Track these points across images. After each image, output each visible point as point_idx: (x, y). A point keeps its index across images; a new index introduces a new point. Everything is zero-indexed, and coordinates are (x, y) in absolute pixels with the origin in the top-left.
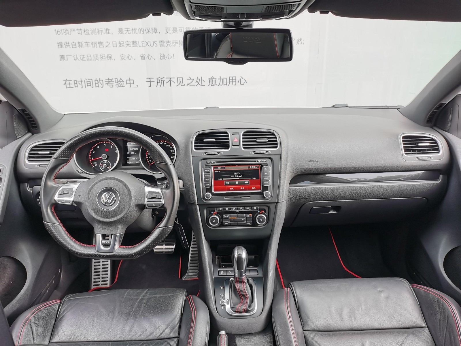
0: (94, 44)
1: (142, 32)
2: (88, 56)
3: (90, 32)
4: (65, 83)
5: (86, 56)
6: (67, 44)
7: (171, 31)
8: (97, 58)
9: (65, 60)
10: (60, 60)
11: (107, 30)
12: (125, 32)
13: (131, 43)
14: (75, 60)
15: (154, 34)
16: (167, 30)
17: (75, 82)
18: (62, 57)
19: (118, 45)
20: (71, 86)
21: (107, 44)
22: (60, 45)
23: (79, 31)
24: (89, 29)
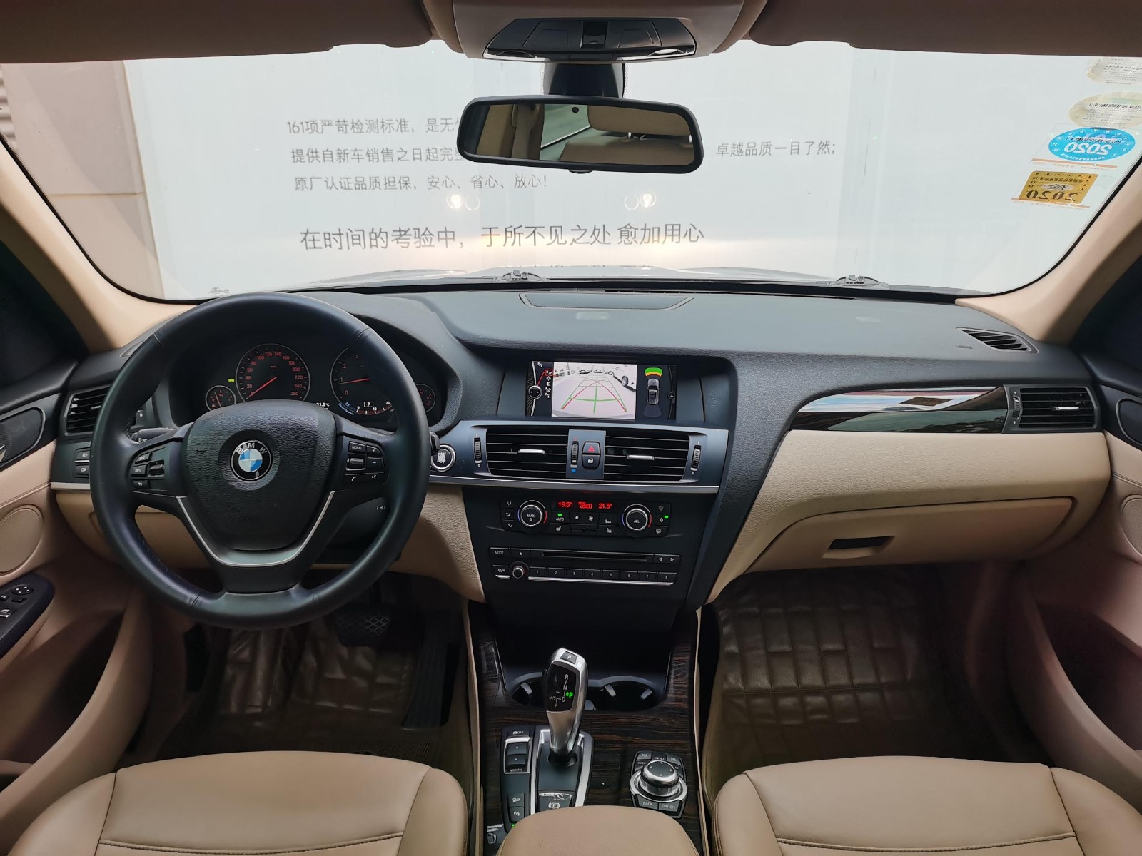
0: (372, 155)
2: (358, 179)
3: (365, 128)
4: (305, 239)
5: (352, 181)
6: (313, 154)
8: (378, 186)
9: (306, 188)
10: (297, 189)
11: (403, 123)
12: (441, 127)
13: (454, 152)
14: (328, 188)
17: (327, 236)
18: (301, 182)
19: (424, 157)
20: (317, 244)
21: (400, 155)
22: (297, 155)
23: (342, 125)
24: (363, 121)
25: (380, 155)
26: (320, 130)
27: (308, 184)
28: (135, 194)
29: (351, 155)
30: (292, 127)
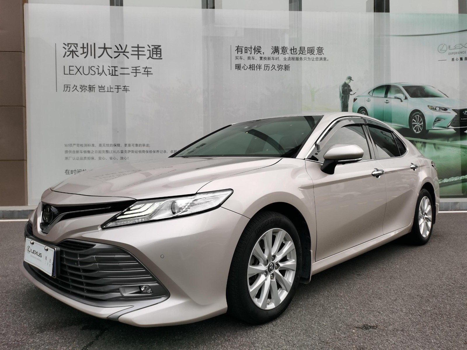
0: (85, 152)
1: (112, 146)
3: (84, 146)
4: (66, 172)
5: (80, 158)
6: (70, 152)
7: (127, 146)
8: (86, 159)
9: (68, 159)
10: (65, 160)
11: (93, 145)
12: (102, 146)
13: (105, 151)
14: (73, 159)
15: (118, 147)
16: (126, 145)
17: (72, 171)
18: (66, 158)
19: (98, 152)
20: (69, 173)
21: (92, 152)
22: (66, 152)
23: (78, 145)
24: (83, 144)
25: (87, 152)
26: (73, 146)
28: (24, 160)
30: (66, 145)
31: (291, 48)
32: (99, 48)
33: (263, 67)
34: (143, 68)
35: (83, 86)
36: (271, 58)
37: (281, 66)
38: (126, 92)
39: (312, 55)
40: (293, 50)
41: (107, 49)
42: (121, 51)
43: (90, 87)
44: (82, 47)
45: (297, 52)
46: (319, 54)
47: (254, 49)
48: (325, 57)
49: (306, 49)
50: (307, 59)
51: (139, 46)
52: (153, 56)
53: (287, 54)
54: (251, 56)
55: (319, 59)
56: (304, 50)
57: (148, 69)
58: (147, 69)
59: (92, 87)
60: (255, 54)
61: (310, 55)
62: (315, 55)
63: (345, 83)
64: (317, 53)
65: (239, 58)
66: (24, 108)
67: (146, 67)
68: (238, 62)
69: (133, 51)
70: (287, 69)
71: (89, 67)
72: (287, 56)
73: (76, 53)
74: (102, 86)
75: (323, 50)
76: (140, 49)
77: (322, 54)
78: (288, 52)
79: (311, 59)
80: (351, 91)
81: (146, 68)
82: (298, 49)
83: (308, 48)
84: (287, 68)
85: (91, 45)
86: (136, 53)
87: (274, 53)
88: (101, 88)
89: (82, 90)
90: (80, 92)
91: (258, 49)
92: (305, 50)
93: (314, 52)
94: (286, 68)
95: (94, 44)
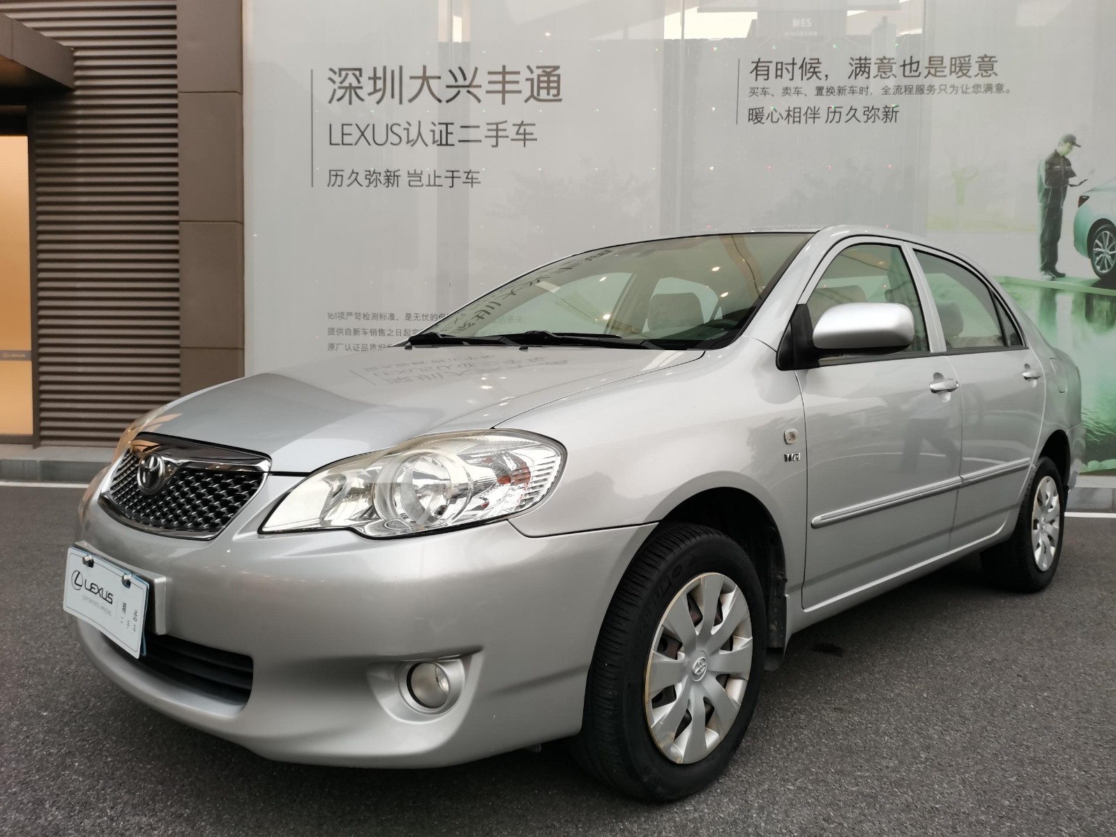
0: (373, 332)
1: (435, 319)
2: (363, 345)
3: (371, 317)
5: (360, 346)
6: (340, 331)
8: (374, 349)
10: (329, 350)
11: (392, 316)
12: (413, 318)
18: (331, 346)
19: (403, 334)
21: (389, 332)
22: (331, 331)
23: (358, 315)
24: (370, 314)
25: (378, 332)
26: (345, 317)
27: (335, 348)
28: (237, 348)
29: (361, 332)
30: (330, 316)
31: (904, 61)
32: (412, 78)
33: (823, 114)
34: (514, 125)
35: (372, 173)
36: (848, 90)
37: (873, 108)
38: (472, 186)
39: (964, 77)
40: (910, 65)
41: (431, 81)
42: (462, 84)
43: (387, 176)
44: (372, 76)
45: (919, 70)
46: (984, 74)
47: (802, 66)
48: (1001, 83)
49: (947, 63)
50: (950, 90)
51: (507, 70)
52: (538, 94)
53: (892, 77)
54: (792, 85)
55: (983, 89)
56: (942, 64)
57: (527, 127)
58: (523, 128)
59: (392, 175)
60: (802, 79)
61: (958, 77)
62: (970, 77)
63: (1056, 155)
64: (977, 72)
65: (760, 91)
66: (239, 226)
67: (523, 122)
68: (756, 102)
69: (490, 82)
70: (890, 117)
71: (387, 125)
72: (891, 83)
73: (358, 91)
74: (417, 172)
75: (995, 64)
76: (508, 78)
77: (990, 75)
78: (894, 72)
79: (960, 90)
80: (1073, 174)
81: (522, 124)
82: (924, 63)
83: (952, 58)
84: (890, 114)
85: (393, 72)
86: (499, 87)
87: (856, 75)
88: (415, 176)
89: (370, 183)
90: (364, 187)
91: (811, 67)
92: (944, 65)
93: (968, 70)
94: (887, 115)
95: (401, 67)
